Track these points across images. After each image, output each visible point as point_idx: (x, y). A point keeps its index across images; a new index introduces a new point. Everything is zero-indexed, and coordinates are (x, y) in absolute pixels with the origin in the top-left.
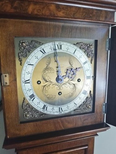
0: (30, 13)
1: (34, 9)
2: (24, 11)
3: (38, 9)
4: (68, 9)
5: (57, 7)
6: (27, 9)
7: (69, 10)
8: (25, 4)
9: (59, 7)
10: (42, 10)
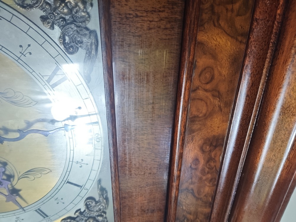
0: (202, 37)
1: (214, 57)
2: (212, 7)
3: (216, 73)
4: (208, 173)
5: (217, 140)
6: (220, 26)
7: (204, 178)
8: (238, 15)
9: (216, 147)
10: (208, 87)
